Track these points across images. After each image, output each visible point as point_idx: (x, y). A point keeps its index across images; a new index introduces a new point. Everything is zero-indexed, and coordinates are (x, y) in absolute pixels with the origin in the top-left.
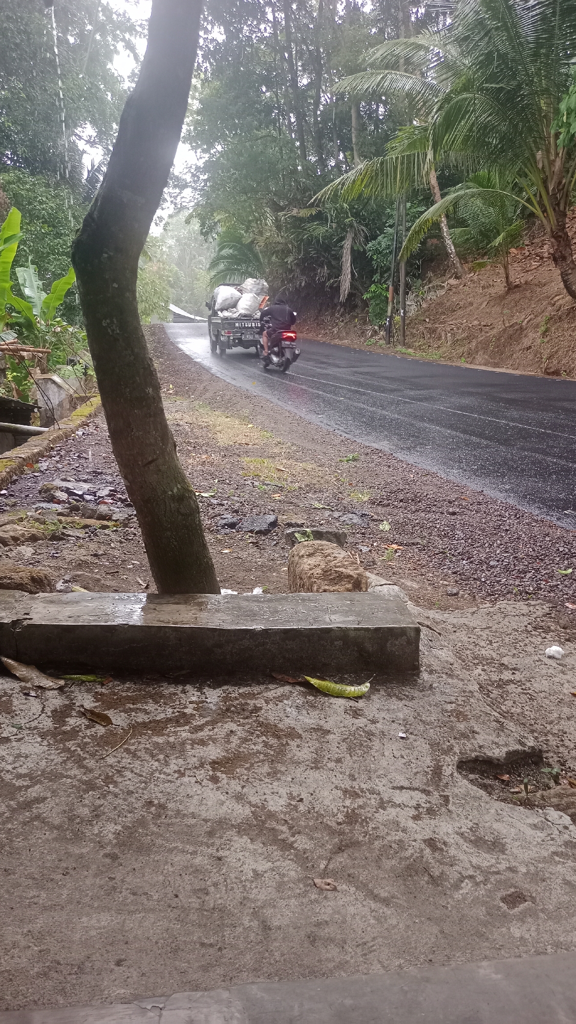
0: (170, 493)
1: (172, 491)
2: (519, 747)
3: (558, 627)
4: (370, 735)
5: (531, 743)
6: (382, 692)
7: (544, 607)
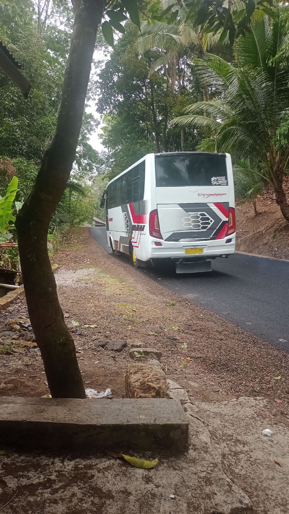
0: (58, 342)
1: (60, 341)
2: (239, 505)
3: (271, 415)
4: (154, 496)
5: (247, 501)
6: (165, 465)
7: (264, 401)
